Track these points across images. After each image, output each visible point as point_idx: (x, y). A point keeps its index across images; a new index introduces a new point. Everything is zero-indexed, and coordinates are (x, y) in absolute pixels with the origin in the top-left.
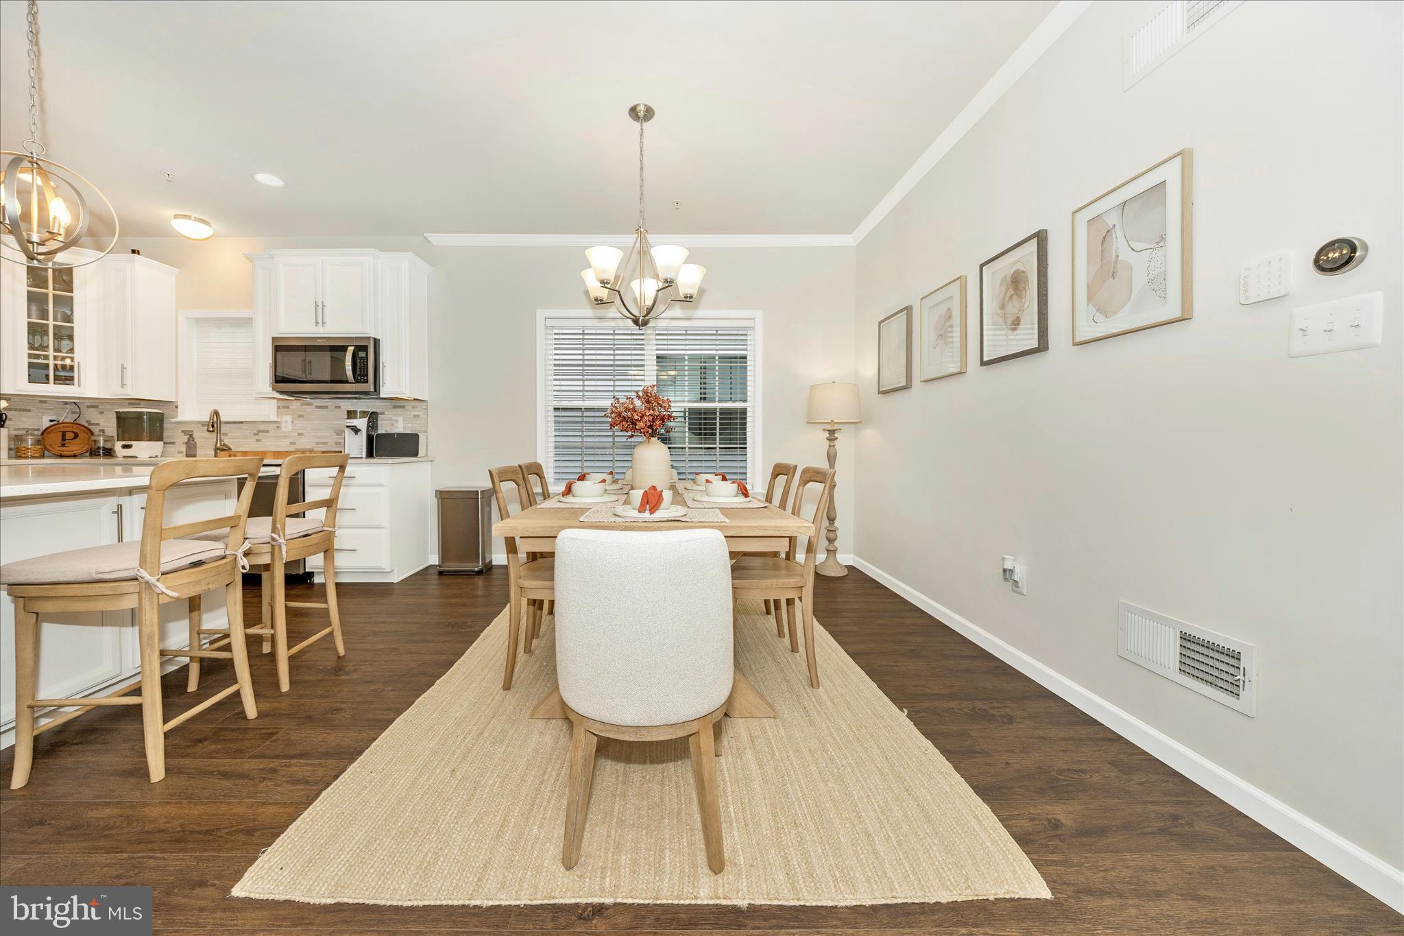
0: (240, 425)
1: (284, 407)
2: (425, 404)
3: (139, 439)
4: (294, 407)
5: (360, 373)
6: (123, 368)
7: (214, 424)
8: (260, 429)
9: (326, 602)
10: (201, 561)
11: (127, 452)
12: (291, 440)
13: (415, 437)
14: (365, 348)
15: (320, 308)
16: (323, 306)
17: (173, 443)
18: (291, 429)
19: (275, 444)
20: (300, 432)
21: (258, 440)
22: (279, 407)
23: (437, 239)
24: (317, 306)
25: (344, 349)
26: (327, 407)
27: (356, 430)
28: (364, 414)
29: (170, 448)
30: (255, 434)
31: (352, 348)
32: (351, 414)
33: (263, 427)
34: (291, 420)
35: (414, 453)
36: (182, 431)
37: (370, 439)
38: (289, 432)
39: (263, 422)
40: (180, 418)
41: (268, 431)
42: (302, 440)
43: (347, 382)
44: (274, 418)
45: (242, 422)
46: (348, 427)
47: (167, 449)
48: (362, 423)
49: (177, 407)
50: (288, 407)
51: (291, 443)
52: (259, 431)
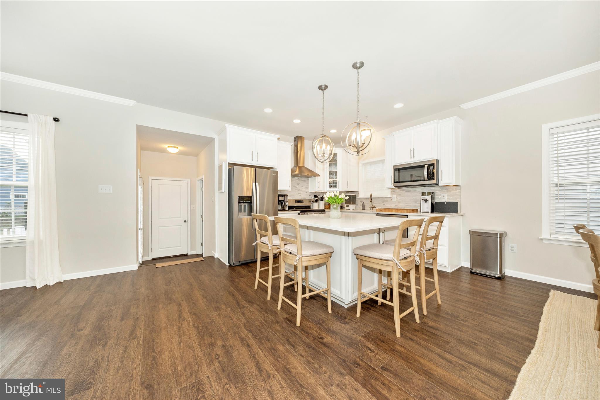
0: (378, 199)
1: (393, 192)
2: (460, 187)
3: (350, 204)
4: (397, 192)
5: (431, 176)
6: (348, 182)
7: (371, 199)
8: (384, 200)
9: (433, 279)
10: (406, 257)
11: (348, 208)
12: (396, 205)
13: (456, 204)
14: (433, 165)
15: (412, 152)
16: (414, 150)
17: (358, 205)
18: (395, 200)
19: (390, 206)
20: (399, 201)
21: (384, 204)
22: (391, 192)
23: (466, 106)
24: (411, 150)
25: (423, 166)
26: (410, 191)
27: (426, 200)
28: (429, 193)
29: (357, 207)
30: (383, 202)
31: (427, 166)
32: (423, 194)
33: (385, 199)
34: (396, 197)
35: (456, 211)
36: (360, 201)
37: (432, 204)
38: (395, 201)
39: (386, 198)
40: (360, 197)
41: (387, 201)
42: (400, 204)
43: (425, 180)
44: (389, 196)
45: (378, 198)
46: (423, 199)
47: (356, 207)
48: (429, 198)
49: (359, 193)
50: (395, 192)
51: (396, 206)
52: (384, 201)
